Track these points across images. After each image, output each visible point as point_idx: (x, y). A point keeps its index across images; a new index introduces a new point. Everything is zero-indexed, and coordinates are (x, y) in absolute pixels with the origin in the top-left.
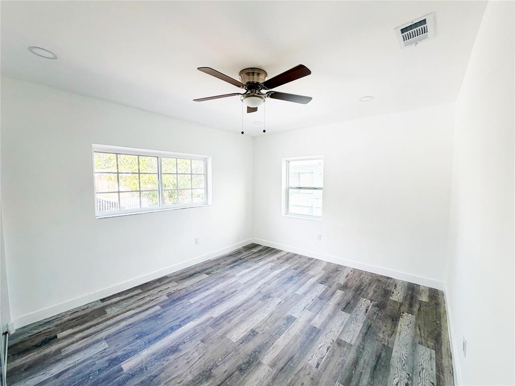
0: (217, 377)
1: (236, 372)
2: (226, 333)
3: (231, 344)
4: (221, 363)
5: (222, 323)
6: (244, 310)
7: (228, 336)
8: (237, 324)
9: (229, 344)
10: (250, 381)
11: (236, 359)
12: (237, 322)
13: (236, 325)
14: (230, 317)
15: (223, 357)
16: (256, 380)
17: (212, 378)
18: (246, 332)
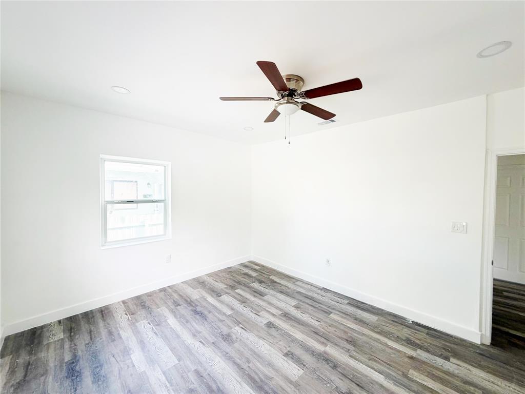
0: (349, 387)
1: (339, 370)
2: (291, 382)
3: (306, 375)
4: (332, 384)
5: (272, 387)
6: (248, 361)
7: (294, 379)
8: (274, 369)
9: (307, 377)
10: (343, 360)
11: (325, 370)
12: (271, 369)
13: (277, 370)
14: (260, 378)
15: (325, 382)
16: (342, 356)
17: (351, 391)
18: (289, 362)
